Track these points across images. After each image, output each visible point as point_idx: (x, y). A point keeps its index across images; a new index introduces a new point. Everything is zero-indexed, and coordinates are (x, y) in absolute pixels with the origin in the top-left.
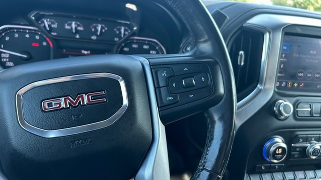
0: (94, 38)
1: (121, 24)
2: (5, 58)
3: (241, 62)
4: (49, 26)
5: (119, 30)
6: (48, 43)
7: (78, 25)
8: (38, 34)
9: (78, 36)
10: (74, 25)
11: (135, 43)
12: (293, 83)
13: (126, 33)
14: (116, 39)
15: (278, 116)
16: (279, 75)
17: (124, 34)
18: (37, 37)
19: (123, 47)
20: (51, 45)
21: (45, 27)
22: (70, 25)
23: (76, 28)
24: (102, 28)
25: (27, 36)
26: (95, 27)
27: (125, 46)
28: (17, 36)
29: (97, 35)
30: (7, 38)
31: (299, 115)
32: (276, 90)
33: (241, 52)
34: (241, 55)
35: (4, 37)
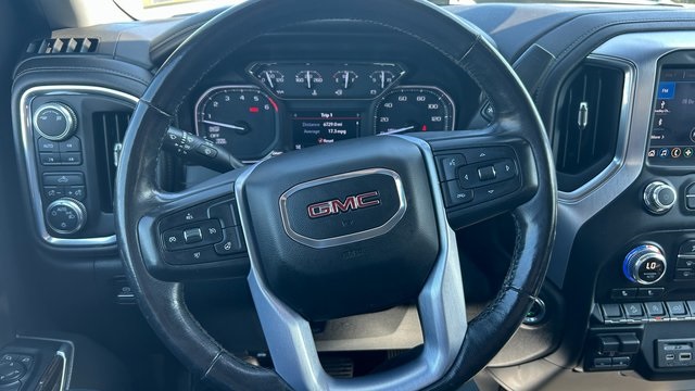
0: (339, 92)
1: (381, 68)
2: (214, 133)
3: (582, 122)
4: (273, 80)
5: (377, 76)
6: (271, 106)
7: (315, 76)
8: (256, 94)
9: (315, 93)
10: (308, 77)
11: (402, 94)
12: (683, 150)
13: (389, 80)
14: (373, 92)
15: (649, 209)
16: (653, 137)
17: (386, 84)
18: (256, 99)
19: (384, 102)
20: (276, 109)
21: (267, 82)
22: (303, 76)
23: (311, 80)
24: (351, 76)
25: (243, 98)
26: (340, 76)
27: (387, 101)
28: (228, 99)
29: (343, 88)
30: (216, 104)
31: (691, 206)
32: (647, 163)
33: (584, 104)
34: (583, 110)
35: (211, 102)
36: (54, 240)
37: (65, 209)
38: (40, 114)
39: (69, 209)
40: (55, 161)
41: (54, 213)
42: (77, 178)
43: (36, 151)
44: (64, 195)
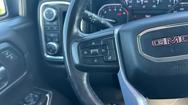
0: (154, 6)
4: (128, 2)
6: (126, 13)
8: (121, 8)
9: (144, 7)
11: (182, 7)
14: (169, 6)
17: (176, 2)
18: (120, 10)
20: (128, 14)
21: (125, 3)
25: (115, 10)
28: (110, 10)
29: (156, 5)
35: (104, 12)
36: (48, 56)
37: (52, 46)
38: (46, 12)
39: (53, 46)
40: (50, 29)
41: (48, 47)
42: (56, 35)
43: (45, 25)
44: (52, 41)
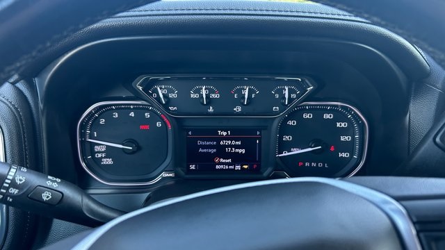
0: (238, 109)
1: (284, 83)
2: (99, 152)
4: (165, 96)
5: (281, 92)
6: (164, 123)
7: (211, 91)
8: (148, 110)
9: (211, 110)
10: (204, 92)
11: (308, 111)
13: (293, 96)
14: (277, 108)
19: (286, 120)
21: (158, 99)
22: (198, 91)
23: (207, 96)
24: (251, 92)
25: (132, 114)
26: (239, 91)
27: (290, 118)
28: (116, 115)
29: (242, 104)
30: (102, 121)
